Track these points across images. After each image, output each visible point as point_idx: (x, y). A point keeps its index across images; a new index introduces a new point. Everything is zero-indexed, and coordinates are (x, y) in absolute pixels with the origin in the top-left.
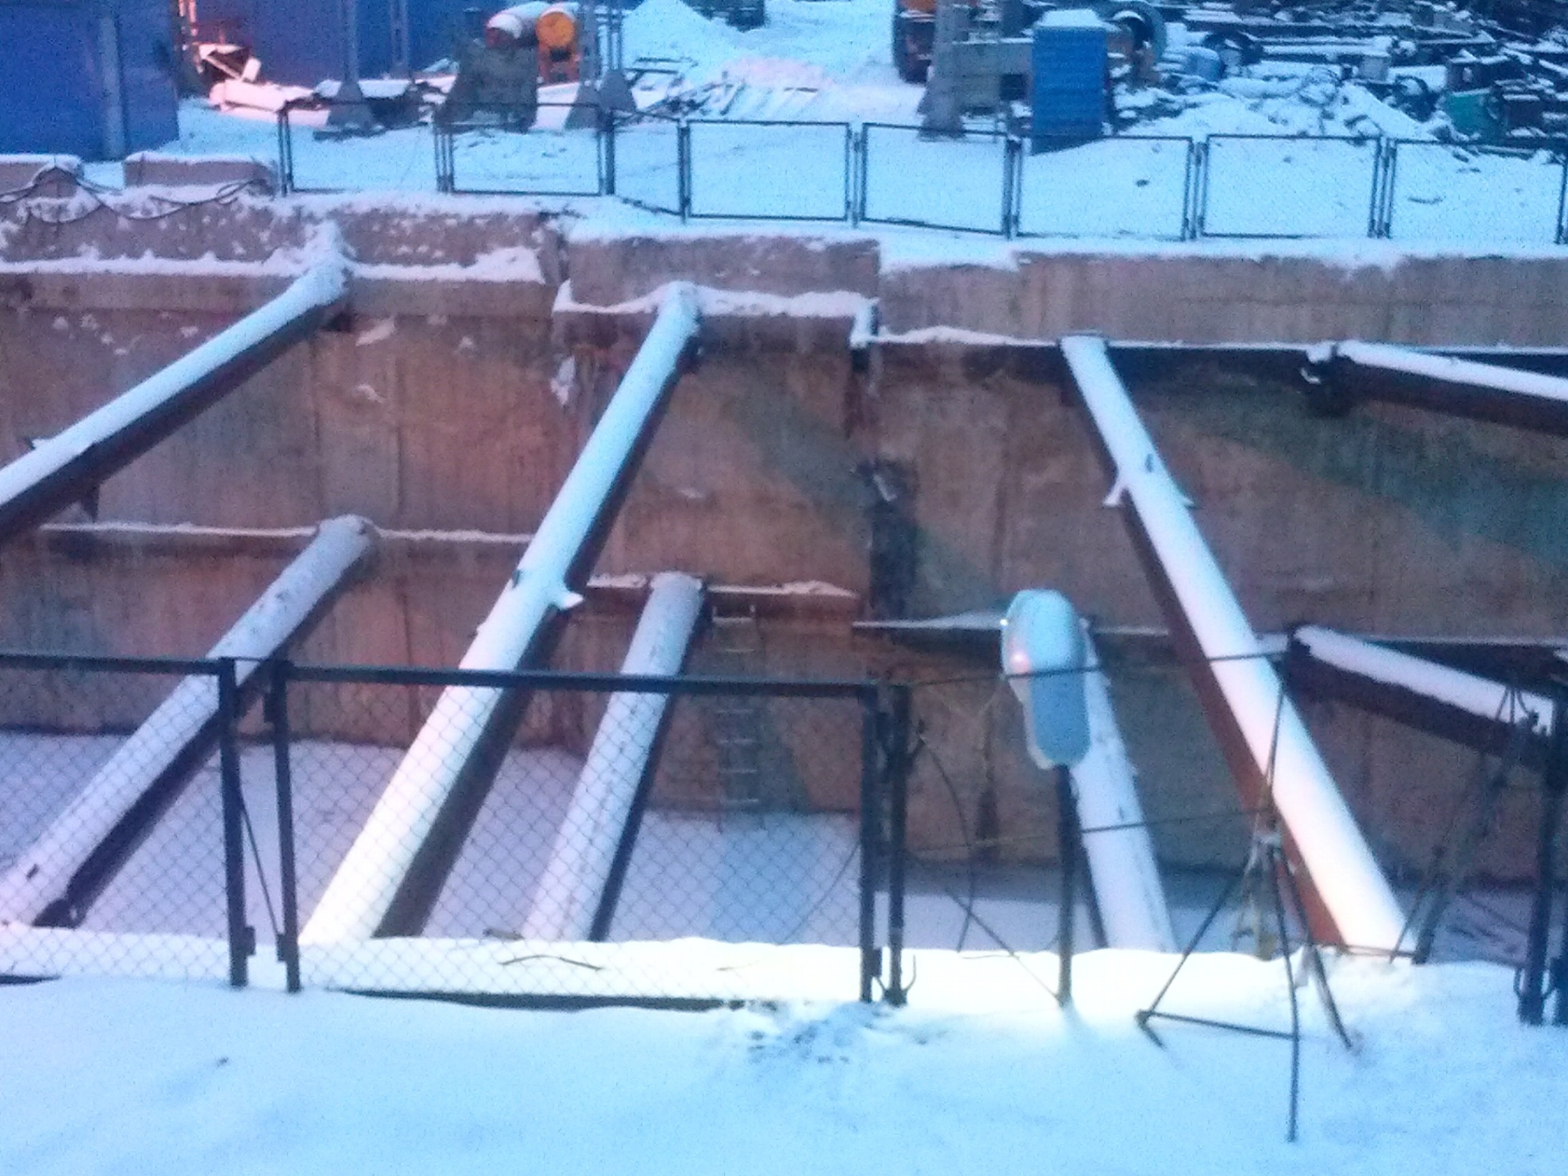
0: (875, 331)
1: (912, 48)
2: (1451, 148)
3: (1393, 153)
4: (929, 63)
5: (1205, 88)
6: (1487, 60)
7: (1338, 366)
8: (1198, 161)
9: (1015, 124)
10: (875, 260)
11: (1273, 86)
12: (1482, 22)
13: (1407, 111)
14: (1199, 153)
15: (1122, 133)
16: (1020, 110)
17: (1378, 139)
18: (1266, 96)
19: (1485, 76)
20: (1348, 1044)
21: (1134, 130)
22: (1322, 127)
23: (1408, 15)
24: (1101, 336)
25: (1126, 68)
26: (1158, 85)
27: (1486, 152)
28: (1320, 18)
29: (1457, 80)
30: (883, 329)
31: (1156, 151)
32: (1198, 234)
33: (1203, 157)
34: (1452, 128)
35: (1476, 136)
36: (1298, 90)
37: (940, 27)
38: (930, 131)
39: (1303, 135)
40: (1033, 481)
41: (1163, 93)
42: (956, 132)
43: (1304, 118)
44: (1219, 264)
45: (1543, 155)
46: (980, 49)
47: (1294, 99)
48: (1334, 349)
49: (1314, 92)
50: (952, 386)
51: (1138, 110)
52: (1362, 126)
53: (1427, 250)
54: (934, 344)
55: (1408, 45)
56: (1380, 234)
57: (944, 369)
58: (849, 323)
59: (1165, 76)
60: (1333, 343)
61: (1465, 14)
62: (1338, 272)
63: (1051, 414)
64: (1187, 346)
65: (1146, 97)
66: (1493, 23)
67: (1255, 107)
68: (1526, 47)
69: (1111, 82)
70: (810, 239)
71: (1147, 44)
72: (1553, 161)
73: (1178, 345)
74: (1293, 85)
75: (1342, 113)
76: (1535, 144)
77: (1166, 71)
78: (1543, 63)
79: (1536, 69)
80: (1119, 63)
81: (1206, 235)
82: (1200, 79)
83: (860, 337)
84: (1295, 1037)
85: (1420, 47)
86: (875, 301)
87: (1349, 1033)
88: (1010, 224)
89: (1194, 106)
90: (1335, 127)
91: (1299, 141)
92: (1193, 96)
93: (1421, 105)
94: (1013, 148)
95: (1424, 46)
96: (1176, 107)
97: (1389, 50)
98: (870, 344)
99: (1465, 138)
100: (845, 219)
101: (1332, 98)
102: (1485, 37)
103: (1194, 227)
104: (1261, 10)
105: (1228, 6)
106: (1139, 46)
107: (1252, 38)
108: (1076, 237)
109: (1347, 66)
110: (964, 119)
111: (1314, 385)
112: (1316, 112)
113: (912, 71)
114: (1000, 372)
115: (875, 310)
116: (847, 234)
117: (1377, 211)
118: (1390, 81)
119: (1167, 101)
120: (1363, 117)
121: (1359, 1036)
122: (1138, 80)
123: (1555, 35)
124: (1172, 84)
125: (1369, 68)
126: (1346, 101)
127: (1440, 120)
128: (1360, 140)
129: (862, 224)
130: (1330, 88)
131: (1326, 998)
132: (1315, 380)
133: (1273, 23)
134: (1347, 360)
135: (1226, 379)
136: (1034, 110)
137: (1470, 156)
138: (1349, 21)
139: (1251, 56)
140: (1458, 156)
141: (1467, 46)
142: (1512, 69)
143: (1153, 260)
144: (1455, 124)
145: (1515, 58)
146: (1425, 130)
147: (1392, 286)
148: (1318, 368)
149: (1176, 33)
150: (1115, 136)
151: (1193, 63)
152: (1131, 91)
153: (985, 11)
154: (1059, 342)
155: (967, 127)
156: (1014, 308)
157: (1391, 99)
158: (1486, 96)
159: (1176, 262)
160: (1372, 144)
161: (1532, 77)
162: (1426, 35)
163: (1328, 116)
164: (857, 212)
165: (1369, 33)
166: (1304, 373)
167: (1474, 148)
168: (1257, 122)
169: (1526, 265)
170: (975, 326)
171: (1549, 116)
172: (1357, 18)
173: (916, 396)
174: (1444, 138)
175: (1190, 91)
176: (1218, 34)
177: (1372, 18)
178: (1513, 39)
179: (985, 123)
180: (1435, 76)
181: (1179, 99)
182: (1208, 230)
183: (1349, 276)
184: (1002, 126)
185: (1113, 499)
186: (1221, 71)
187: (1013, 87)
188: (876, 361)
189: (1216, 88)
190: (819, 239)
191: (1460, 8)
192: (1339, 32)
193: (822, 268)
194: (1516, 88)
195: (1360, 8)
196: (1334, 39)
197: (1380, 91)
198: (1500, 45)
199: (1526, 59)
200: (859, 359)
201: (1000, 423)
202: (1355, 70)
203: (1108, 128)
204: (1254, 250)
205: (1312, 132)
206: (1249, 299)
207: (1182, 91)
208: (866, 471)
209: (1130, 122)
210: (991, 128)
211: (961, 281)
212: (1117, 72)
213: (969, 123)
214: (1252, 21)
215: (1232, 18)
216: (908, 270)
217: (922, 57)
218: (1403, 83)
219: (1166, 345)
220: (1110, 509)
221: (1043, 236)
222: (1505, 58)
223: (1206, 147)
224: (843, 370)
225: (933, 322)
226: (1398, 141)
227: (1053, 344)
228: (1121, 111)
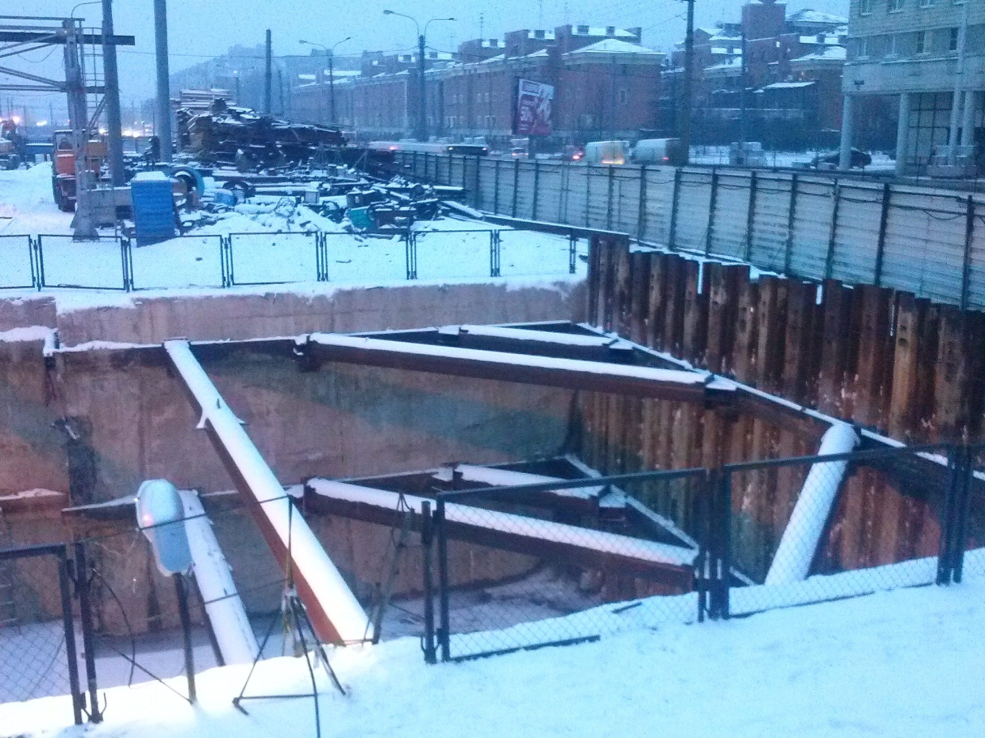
0: (57, 346)
1: (65, 194)
2: (353, 236)
3: (325, 239)
4: (75, 201)
5: (227, 210)
6: (365, 192)
7: (310, 346)
8: (226, 247)
9: (126, 231)
10: (53, 308)
11: (262, 207)
12: (361, 174)
13: (331, 218)
14: (226, 243)
15: (185, 234)
16: (129, 224)
17: (316, 232)
18: (258, 213)
19: (366, 200)
20: (343, 693)
21: (191, 233)
22: (289, 228)
23: (325, 171)
24: (186, 339)
25: (184, 201)
26: (203, 209)
27: (371, 237)
28: (282, 173)
29: (352, 203)
30: (61, 345)
31: (204, 243)
32: (231, 283)
33: (229, 246)
34: (353, 226)
35: (364, 229)
36: (275, 209)
37: (78, 181)
38: (78, 237)
39: (280, 232)
40: (157, 420)
41: (205, 213)
42: (94, 237)
43: (279, 223)
44: (244, 298)
45: (397, 237)
46: (103, 192)
47: (273, 213)
48: (308, 338)
49: (282, 210)
50: (105, 373)
51: (193, 222)
52: (308, 226)
53: (347, 286)
54: (92, 350)
55: (327, 186)
56: (323, 280)
57: (100, 364)
58: (42, 343)
59: (206, 204)
60: (307, 335)
61: (353, 170)
62: (306, 299)
63: (164, 383)
64: (232, 342)
65: (196, 215)
66: (366, 174)
67: (254, 219)
68: (384, 185)
69: (176, 209)
70: (13, 299)
71: (194, 188)
72: (401, 240)
73: (228, 341)
74: (272, 207)
75: (298, 220)
76: (392, 232)
77: (205, 202)
78: (392, 193)
79: (388, 195)
80: (178, 198)
81: (234, 284)
82: (225, 206)
83: (48, 350)
84: (315, 695)
85: (333, 186)
86: (55, 330)
87: (343, 687)
88: (128, 284)
89: (222, 219)
90: (296, 227)
91: (278, 235)
92: (221, 214)
93: (337, 215)
94: (125, 245)
95: (337, 186)
96: (212, 220)
97: (318, 188)
98: (54, 354)
99: (360, 230)
100: (33, 286)
101: (292, 213)
102: (363, 181)
103: (228, 280)
104: (252, 170)
105: (235, 168)
106: (190, 189)
107: (249, 184)
108: (166, 289)
109: (299, 197)
110: (98, 230)
111: (300, 356)
112: (285, 220)
113: (66, 206)
114: (132, 363)
115: (56, 334)
116: (35, 295)
117: (320, 268)
118: (320, 203)
119: (208, 217)
120: (309, 222)
121: (348, 687)
122: (191, 206)
123: (396, 179)
124: (210, 208)
125: (309, 197)
126: (299, 214)
127: (346, 222)
128: (308, 233)
129: (42, 289)
130: (290, 208)
131: (330, 671)
132: (300, 354)
133: (258, 177)
134: (315, 342)
135: (255, 356)
136: (136, 225)
137: (363, 239)
138: (296, 175)
139: (249, 193)
140: (356, 239)
141: (357, 186)
142: (377, 196)
143: (208, 298)
144: (354, 224)
145: (378, 191)
146: (340, 227)
147: (333, 304)
148: (301, 348)
149: (208, 181)
150: (181, 236)
151: (219, 197)
152: (188, 212)
153: (105, 173)
154: (163, 344)
155: (100, 234)
156: (136, 328)
157: (322, 212)
158: (368, 210)
159: (221, 299)
160: (314, 235)
161: (387, 200)
162: (334, 181)
163: (293, 222)
164: (40, 282)
165: (306, 180)
166: (295, 351)
167: (365, 235)
168: (256, 226)
169: (395, 290)
170: (115, 339)
171: (397, 218)
172: (300, 173)
173: (86, 380)
174: (349, 231)
175: (220, 211)
176: (231, 183)
177: (308, 173)
178: (377, 182)
179: (110, 232)
180: (342, 201)
181: (214, 216)
182: (236, 282)
183: (311, 301)
184: (119, 233)
185: (201, 425)
186: (235, 201)
187: (123, 212)
188: (59, 362)
189: (234, 210)
190: (19, 299)
191: (349, 167)
192: (293, 180)
193: (21, 314)
194: (381, 205)
195: (301, 168)
196: (290, 183)
197: (316, 209)
198: (371, 185)
199: (384, 191)
200: (50, 363)
201: (135, 390)
202: (303, 199)
203: (178, 232)
204: (261, 291)
205: (284, 231)
206: (262, 316)
207: (216, 212)
208: (60, 424)
209: (190, 228)
210: (113, 234)
211: (103, 316)
212: (179, 203)
213: (100, 232)
214: (248, 175)
215: (237, 174)
216: (73, 312)
217: (70, 198)
218: (327, 205)
219: (221, 342)
220: (201, 429)
221: (148, 289)
222: (373, 191)
223: (230, 240)
224: (41, 370)
225: (90, 340)
226: (326, 233)
227: (160, 345)
228: (184, 223)
